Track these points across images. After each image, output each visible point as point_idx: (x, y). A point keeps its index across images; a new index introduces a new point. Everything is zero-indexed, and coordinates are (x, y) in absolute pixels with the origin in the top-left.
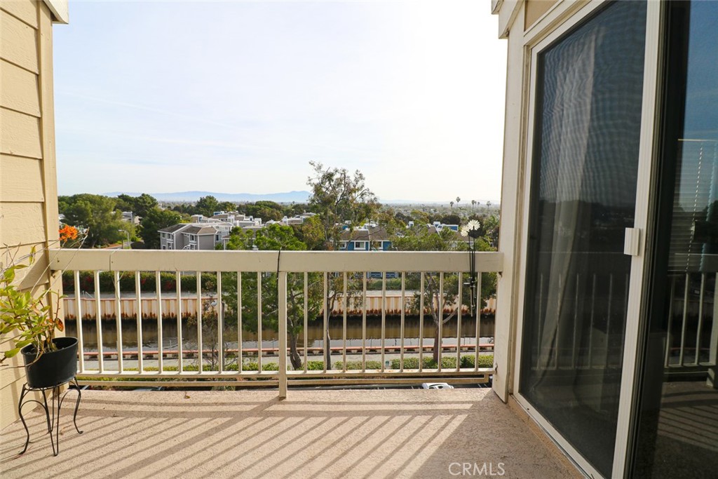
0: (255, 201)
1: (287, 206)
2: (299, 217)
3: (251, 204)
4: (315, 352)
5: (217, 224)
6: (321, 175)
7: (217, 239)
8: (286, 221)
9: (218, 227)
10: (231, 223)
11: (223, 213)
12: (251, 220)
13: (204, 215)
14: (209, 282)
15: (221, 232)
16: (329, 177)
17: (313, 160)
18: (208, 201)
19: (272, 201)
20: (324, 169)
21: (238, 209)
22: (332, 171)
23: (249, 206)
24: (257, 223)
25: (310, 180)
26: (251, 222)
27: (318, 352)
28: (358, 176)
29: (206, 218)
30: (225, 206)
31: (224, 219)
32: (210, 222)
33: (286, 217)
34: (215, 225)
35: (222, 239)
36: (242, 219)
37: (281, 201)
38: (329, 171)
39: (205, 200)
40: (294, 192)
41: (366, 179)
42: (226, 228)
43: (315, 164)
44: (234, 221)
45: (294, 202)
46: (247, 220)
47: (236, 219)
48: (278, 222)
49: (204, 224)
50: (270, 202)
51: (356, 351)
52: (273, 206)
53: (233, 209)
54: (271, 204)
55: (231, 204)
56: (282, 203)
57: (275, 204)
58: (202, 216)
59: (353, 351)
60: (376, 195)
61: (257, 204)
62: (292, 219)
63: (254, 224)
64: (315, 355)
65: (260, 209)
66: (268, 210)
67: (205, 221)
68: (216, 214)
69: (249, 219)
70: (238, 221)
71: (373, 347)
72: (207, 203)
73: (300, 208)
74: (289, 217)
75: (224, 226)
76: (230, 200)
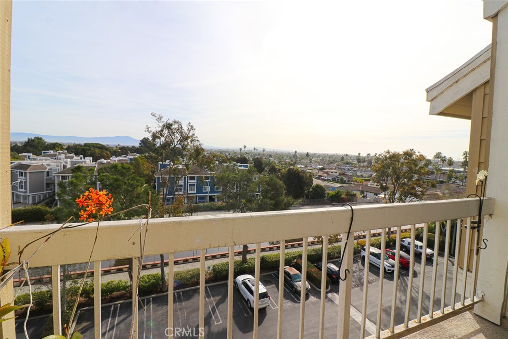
0: (82, 143)
1: (112, 148)
2: (125, 157)
3: (79, 145)
4: (148, 266)
5: (47, 162)
6: (161, 124)
7: (48, 175)
8: (114, 160)
9: (48, 165)
10: (61, 161)
11: (52, 152)
12: (81, 158)
13: (33, 154)
14: (49, 215)
15: (51, 169)
16: (168, 126)
17: (155, 112)
18: (37, 141)
19: (100, 143)
20: (164, 120)
21: (66, 149)
22: (171, 122)
23: (78, 147)
24: (89, 161)
25: (148, 128)
26: (81, 160)
27: (150, 266)
28: (190, 127)
29: (35, 157)
30: (54, 146)
31: (53, 157)
32: (40, 160)
33: (114, 156)
34: (45, 163)
35: (53, 175)
36: (72, 158)
37: (107, 144)
38: (168, 122)
39: (33, 141)
40: (118, 137)
41: (196, 130)
42: (57, 166)
43: (156, 115)
44: (65, 160)
45: (119, 145)
46: (77, 159)
47: (67, 158)
48: (109, 161)
49: (34, 162)
50: (98, 144)
51: (182, 261)
52: (101, 147)
53: (62, 149)
54: (99, 146)
55: (60, 145)
56: (107, 145)
57: (103, 146)
58: (31, 155)
59: (179, 262)
60: (201, 142)
61: (86, 145)
62: (119, 158)
63: (85, 163)
64: (148, 269)
65: (89, 150)
66: (97, 151)
67: (35, 160)
68: (44, 153)
69: (79, 158)
70: (69, 160)
71: (195, 257)
72: (35, 143)
73: (125, 150)
74: (116, 157)
75: (55, 164)
76: (59, 142)
